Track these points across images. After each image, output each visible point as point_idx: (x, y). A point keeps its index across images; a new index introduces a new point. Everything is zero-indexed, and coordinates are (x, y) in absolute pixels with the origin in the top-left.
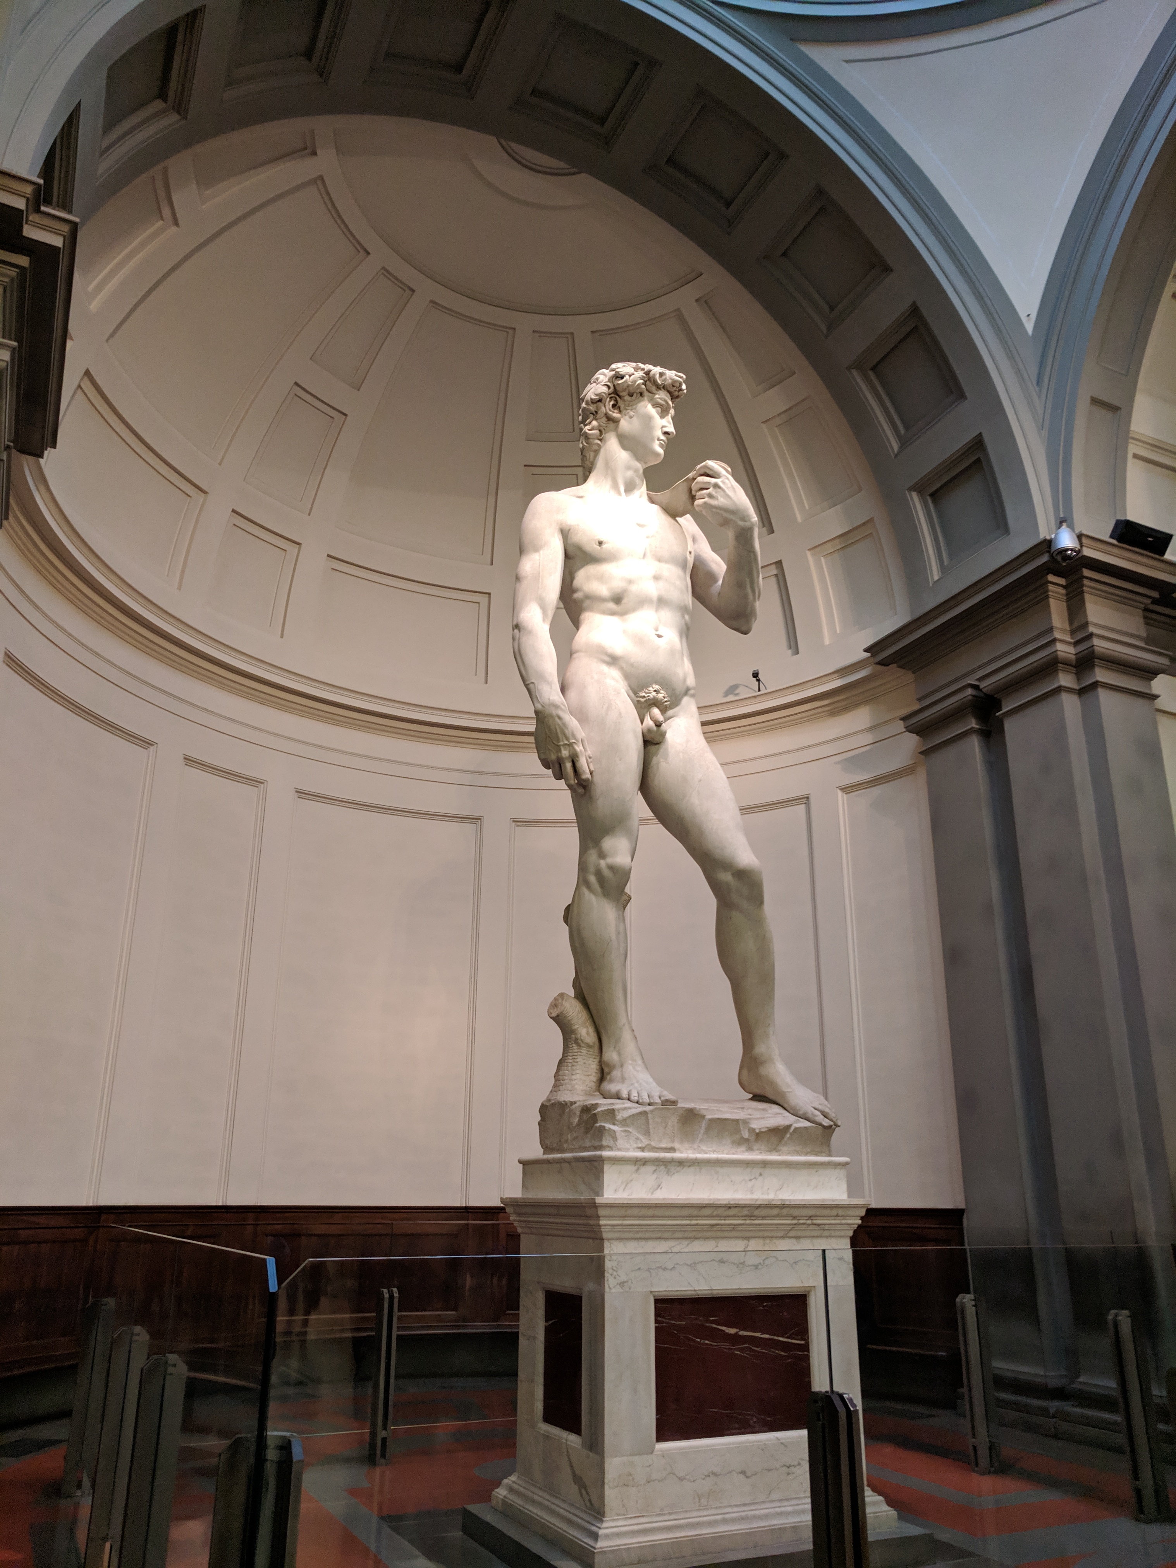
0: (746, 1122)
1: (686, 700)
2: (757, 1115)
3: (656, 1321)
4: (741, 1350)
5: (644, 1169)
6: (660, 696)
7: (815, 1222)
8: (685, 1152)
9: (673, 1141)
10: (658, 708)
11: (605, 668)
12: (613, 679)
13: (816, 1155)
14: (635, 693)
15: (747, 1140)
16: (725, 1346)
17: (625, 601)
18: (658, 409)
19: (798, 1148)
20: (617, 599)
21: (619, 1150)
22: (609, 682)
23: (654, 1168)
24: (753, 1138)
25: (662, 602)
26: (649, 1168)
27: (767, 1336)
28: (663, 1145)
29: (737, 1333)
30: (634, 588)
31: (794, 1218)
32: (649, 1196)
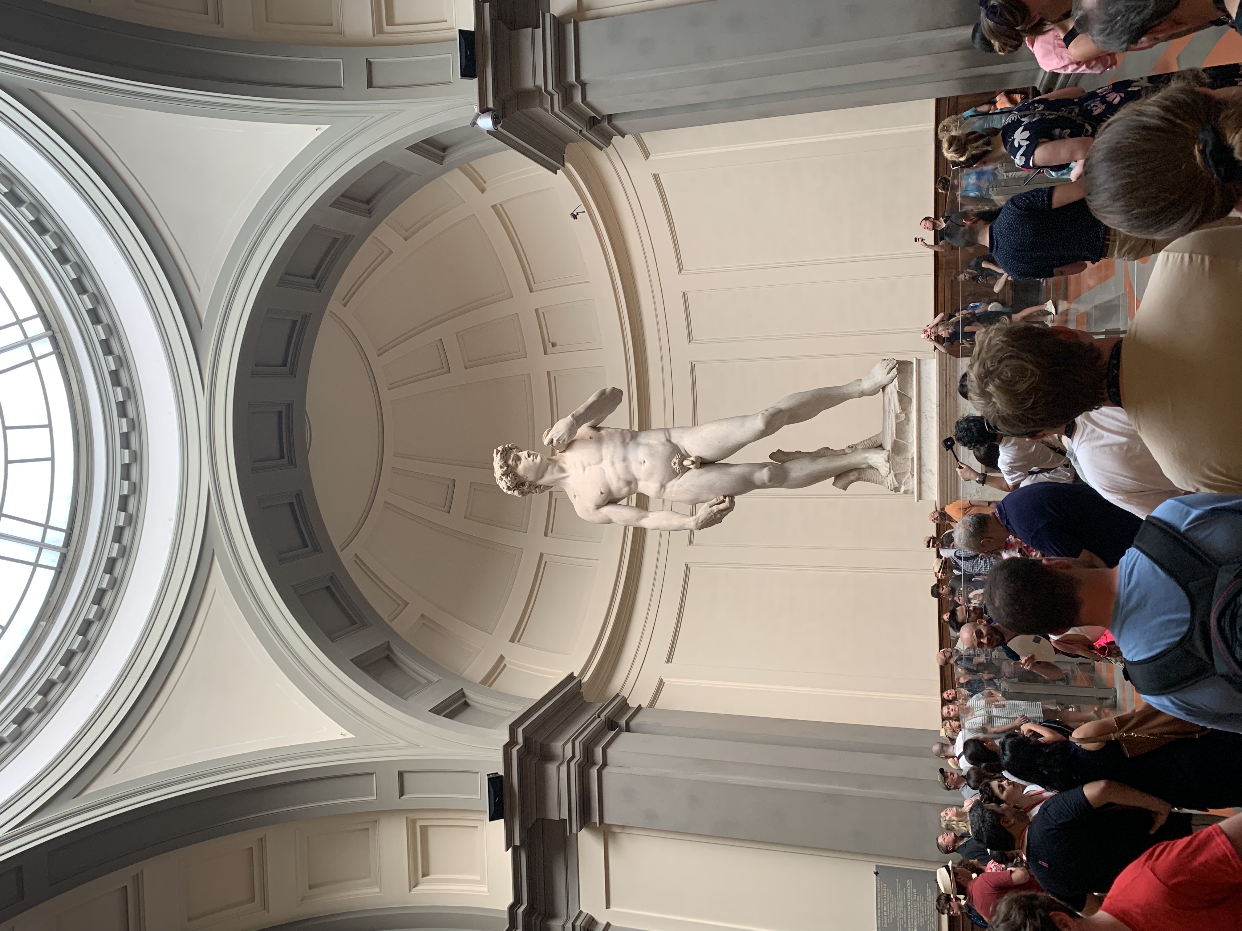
0: (897, 417)
1: (673, 441)
2: (892, 406)
5: (923, 480)
6: (677, 461)
8: (914, 452)
10: (683, 461)
11: (668, 490)
12: (673, 486)
13: (913, 375)
14: (678, 474)
15: (906, 414)
17: (629, 480)
18: (518, 463)
19: (909, 386)
20: (629, 483)
21: (913, 489)
22: (675, 489)
23: (922, 474)
24: (905, 412)
25: (625, 460)
26: (923, 476)
28: (911, 464)
30: (622, 477)
32: (936, 476)
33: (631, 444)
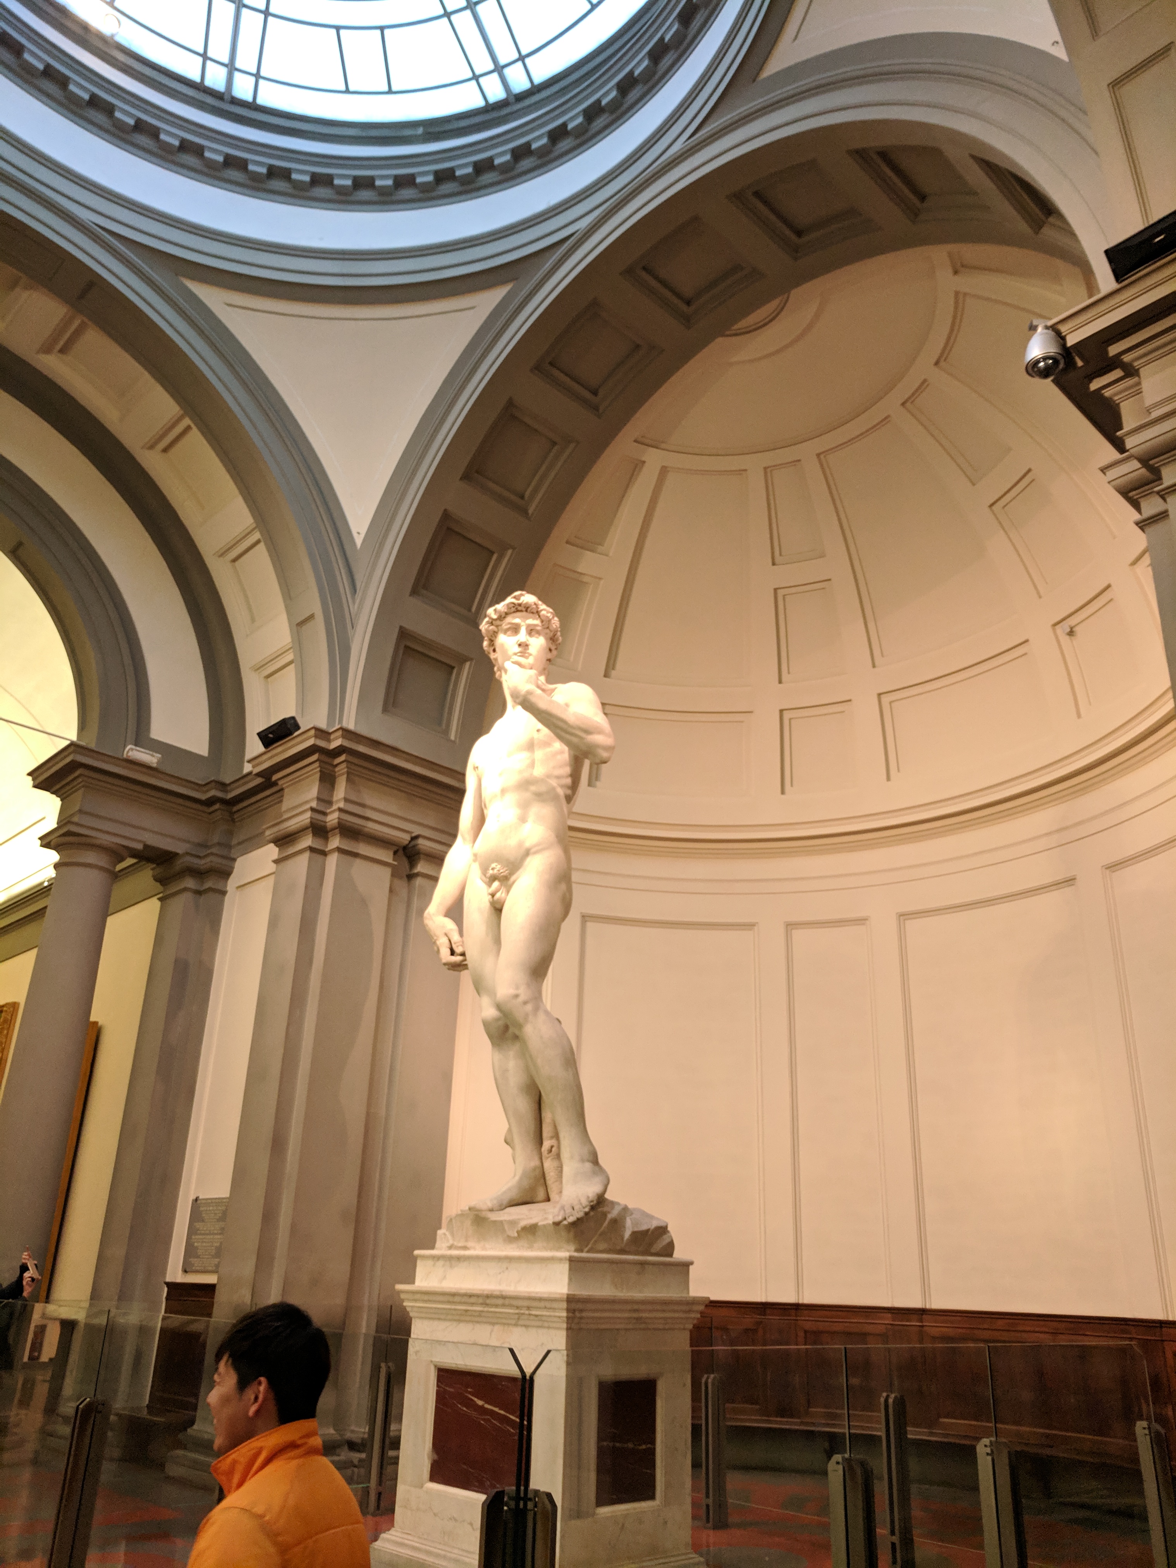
1: (529, 859)
3: (438, 1386)
4: (484, 1420)
6: (495, 871)
7: (531, 1312)
8: (477, 1250)
9: (466, 1241)
10: (500, 881)
14: (485, 876)
16: (474, 1414)
18: (509, 633)
19: (544, 1244)
27: (502, 1412)
28: (460, 1245)
29: (483, 1406)
31: (518, 1308)
33: (527, 795)
